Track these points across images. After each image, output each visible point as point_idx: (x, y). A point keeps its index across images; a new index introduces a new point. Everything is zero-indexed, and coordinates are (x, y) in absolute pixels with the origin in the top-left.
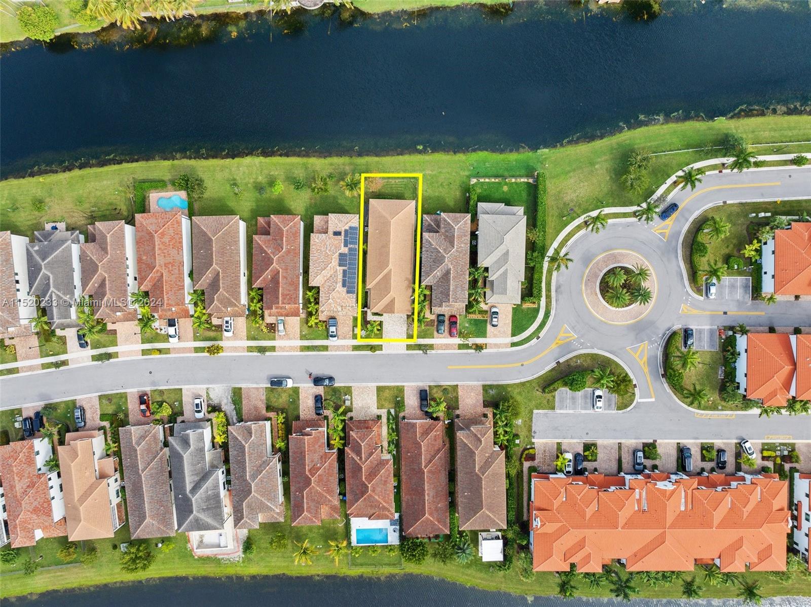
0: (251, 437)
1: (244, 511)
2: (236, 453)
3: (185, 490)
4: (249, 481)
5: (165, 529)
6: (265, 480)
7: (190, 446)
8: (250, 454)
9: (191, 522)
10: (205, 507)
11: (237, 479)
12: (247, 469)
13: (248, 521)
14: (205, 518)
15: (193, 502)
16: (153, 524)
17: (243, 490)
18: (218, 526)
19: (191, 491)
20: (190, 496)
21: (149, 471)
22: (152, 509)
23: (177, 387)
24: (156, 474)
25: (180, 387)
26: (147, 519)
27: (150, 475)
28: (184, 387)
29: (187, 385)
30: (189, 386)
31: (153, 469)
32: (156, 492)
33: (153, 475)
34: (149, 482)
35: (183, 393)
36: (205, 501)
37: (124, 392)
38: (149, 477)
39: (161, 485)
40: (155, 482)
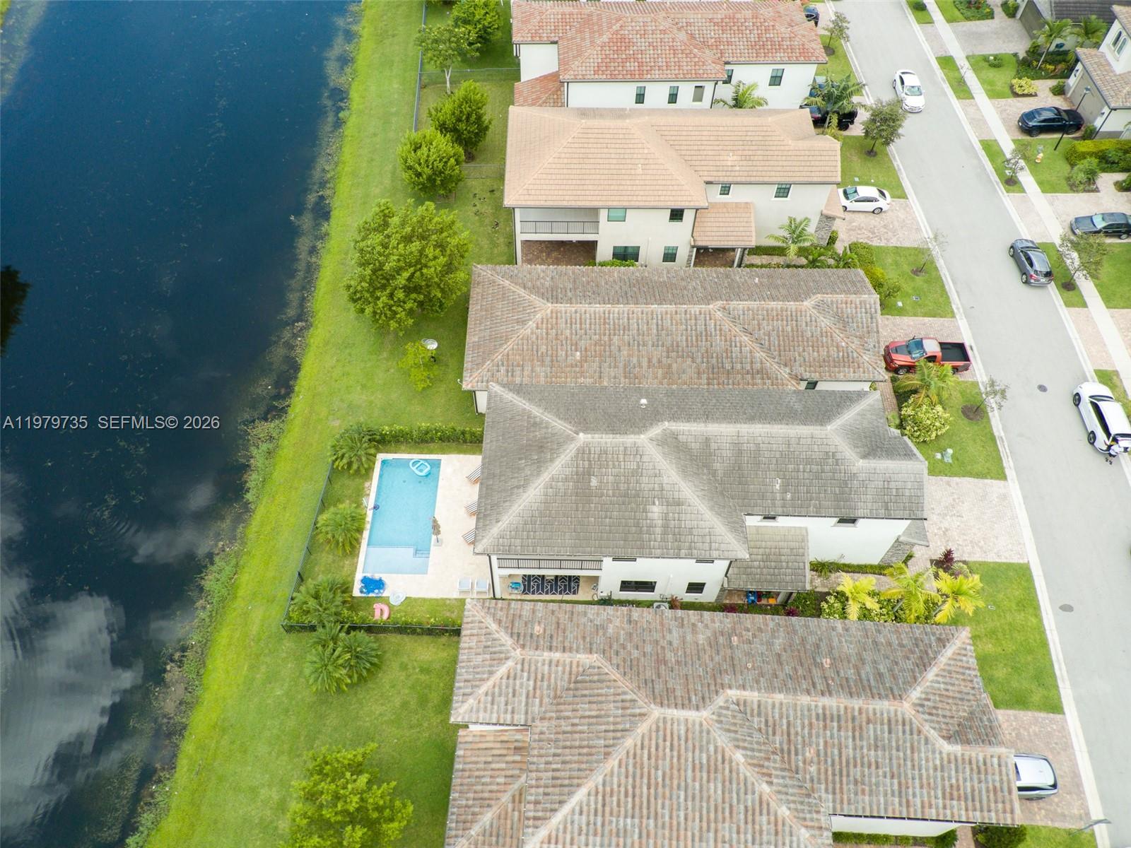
0: (948, 738)
1: (557, 655)
2: (850, 649)
3: (674, 418)
4: (720, 701)
5: (498, 357)
6: (714, 788)
7: (865, 456)
8: (857, 724)
9: (535, 424)
10: (594, 482)
11: (713, 643)
12: (779, 697)
13: (502, 670)
14: (545, 477)
15: (630, 439)
16: (522, 322)
17: (661, 661)
18: (495, 530)
19: (675, 436)
20: (656, 431)
21: (721, 330)
22: (581, 324)
23: (1008, 464)
24: (707, 352)
25: (1010, 473)
26: (550, 305)
27: (706, 330)
28: (1013, 487)
29: (1025, 498)
30: (1023, 506)
31: (726, 341)
32: (639, 345)
33: (707, 340)
34: (681, 324)
35: (988, 481)
36: (622, 486)
37: (955, 311)
38: (701, 328)
39: (659, 362)
40: (677, 343)
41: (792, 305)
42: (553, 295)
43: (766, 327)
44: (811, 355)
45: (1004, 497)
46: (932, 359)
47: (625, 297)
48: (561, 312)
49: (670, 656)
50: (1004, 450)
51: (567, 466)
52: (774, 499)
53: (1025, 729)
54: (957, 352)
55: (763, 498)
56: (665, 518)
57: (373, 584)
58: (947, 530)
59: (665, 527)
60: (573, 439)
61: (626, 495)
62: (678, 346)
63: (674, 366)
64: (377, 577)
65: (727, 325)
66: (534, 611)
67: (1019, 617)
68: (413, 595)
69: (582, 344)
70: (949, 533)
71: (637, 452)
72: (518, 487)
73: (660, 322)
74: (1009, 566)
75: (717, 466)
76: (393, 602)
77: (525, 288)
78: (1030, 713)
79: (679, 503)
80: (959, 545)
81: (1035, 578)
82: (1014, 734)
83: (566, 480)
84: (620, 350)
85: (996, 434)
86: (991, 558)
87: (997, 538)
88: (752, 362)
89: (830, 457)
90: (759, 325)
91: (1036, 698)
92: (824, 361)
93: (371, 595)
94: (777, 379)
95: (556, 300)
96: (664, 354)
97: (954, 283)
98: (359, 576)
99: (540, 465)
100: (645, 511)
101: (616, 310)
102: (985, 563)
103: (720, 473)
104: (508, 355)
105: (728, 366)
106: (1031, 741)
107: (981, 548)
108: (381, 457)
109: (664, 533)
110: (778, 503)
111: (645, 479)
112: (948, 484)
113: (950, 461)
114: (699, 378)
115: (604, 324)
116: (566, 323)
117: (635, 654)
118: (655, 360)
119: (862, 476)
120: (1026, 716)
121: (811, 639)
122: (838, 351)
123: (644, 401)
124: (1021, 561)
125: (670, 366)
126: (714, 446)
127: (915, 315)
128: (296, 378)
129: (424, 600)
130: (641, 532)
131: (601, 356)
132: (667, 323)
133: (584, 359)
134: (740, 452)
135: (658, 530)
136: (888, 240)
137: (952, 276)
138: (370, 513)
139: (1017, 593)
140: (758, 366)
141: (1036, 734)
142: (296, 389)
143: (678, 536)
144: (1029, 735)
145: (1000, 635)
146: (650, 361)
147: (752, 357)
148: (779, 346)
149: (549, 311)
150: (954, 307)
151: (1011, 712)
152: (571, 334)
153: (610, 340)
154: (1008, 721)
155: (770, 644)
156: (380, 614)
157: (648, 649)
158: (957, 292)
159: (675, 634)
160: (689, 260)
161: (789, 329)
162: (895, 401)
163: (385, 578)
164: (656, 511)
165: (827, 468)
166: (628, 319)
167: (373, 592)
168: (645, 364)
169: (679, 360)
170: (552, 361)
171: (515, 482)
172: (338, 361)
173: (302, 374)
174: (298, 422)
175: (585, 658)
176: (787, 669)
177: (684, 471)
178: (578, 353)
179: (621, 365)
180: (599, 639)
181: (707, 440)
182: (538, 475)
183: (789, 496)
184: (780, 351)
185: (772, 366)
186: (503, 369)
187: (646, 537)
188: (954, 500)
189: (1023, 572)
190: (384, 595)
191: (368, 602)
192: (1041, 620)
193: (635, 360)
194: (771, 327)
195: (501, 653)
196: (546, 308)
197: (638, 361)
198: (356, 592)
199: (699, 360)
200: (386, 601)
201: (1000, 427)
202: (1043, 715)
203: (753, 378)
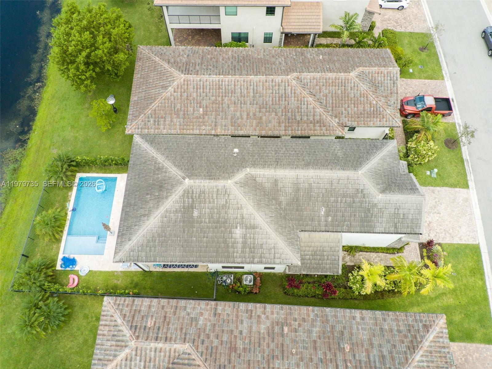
1: (160, 345)
2: (364, 336)
3: (254, 165)
5: (149, 112)
7: (383, 191)
9: (159, 169)
10: (196, 214)
11: (271, 333)
13: (122, 355)
14: (162, 210)
15: (221, 183)
16: (165, 87)
17: (233, 349)
18: (128, 246)
19: (253, 179)
20: (240, 176)
21: (295, 93)
22: (203, 89)
23: (471, 178)
24: (285, 108)
25: (471, 184)
26: (183, 75)
27: (285, 94)
28: (472, 193)
29: (479, 200)
30: (478, 206)
31: (298, 101)
32: (241, 103)
33: (285, 101)
34: (269, 89)
35: (457, 189)
36: (215, 216)
37: (444, 75)
38: (282, 92)
39: (254, 115)
40: (266, 102)
41: (342, 75)
42: (186, 69)
43: (325, 91)
44: (353, 109)
45: (467, 200)
46: (429, 110)
47: (234, 70)
48: (190, 80)
49: (240, 345)
50: (468, 168)
51: (177, 202)
52: (319, 221)
53: (470, 355)
54: (444, 104)
55: (312, 220)
56: (244, 237)
57: (69, 262)
58: (430, 223)
59: (244, 243)
60: (181, 183)
61: (218, 222)
62: (266, 104)
63: (264, 118)
64: (72, 257)
65: (299, 90)
66: (150, 307)
67: (471, 280)
68: (94, 269)
69: (204, 103)
70: (431, 225)
71: (226, 192)
72: (144, 215)
73: (255, 88)
74: (467, 246)
75: (282, 199)
76: (80, 274)
77: (169, 63)
78: (474, 345)
79: (254, 227)
80: (437, 233)
81: (483, 254)
82: (463, 359)
83: (176, 211)
84: (228, 107)
85: (464, 158)
86: (456, 241)
87: (460, 227)
88: (314, 115)
89: (361, 192)
90: (320, 89)
91: (479, 335)
92: (361, 114)
93: (68, 269)
94: (330, 126)
95: (187, 71)
96: (258, 110)
97: (445, 56)
98: (61, 256)
99: (159, 200)
100: (230, 232)
101: (227, 79)
102: (452, 244)
103: (284, 203)
104: (155, 110)
105: (298, 118)
106: (474, 363)
107: (450, 234)
108: (79, 175)
109: (244, 247)
110: (323, 223)
111: (231, 211)
112: (433, 192)
113: (435, 176)
114: (280, 126)
115: (219, 89)
116: (194, 89)
117: (216, 342)
118: (251, 114)
119: (380, 206)
120: (471, 346)
121: (339, 328)
122: (371, 107)
123: (236, 150)
124: (474, 243)
125: (261, 118)
126: (280, 185)
127: (420, 78)
128: (34, 120)
129: (101, 272)
130: (228, 246)
131: (216, 111)
132: (260, 88)
133: (205, 113)
134: (298, 190)
135: (240, 245)
136: (406, 28)
137: (444, 52)
138: (70, 214)
139: (470, 264)
140: (317, 118)
141: (477, 359)
142: (34, 127)
143: (253, 249)
144: (473, 359)
145: (458, 292)
146: (248, 115)
147: (314, 112)
148: (332, 104)
149: (182, 80)
150: (444, 72)
151: (462, 344)
152: (197, 96)
153: (223, 100)
154: (460, 350)
155: (310, 332)
156: (73, 281)
157: (225, 338)
158: (446, 63)
159: (245, 324)
160: (280, 42)
161: (340, 92)
162: (404, 136)
163: (77, 257)
164: (238, 232)
165: (357, 200)
166: (235, 85)
167: (69, 267)
168: (245, 116)
169: (267, 114)
170: (184, 114)
171: (142, 211)
172: (59, 109)
173: (37, 118)
174: (33, 150)
175: (180, 347)
176: (320, 354)
177: (258, 205)
178: (201, 109)
179: (229, 117)
180: (192, 331)
181: (276, 181)
182: (158, 207)
183: (330, 219)
184: (333, 107)
185: (327, 118)
186: (152, 120)
187: (231, 250)
188: (436, 202)
189: (475, 250)
190: (76, 269)
191: (66, 273)
192: (485, 283)
193: (238, 114)
194: (327, 91)
195: (122, 341)
196: (180, 78)
197: (241, 115)
198: (58, 267)
199: (280, 114)
200: (76, 273)
201: (467, 153)
202: (482, 346)
203: (314, 126)
